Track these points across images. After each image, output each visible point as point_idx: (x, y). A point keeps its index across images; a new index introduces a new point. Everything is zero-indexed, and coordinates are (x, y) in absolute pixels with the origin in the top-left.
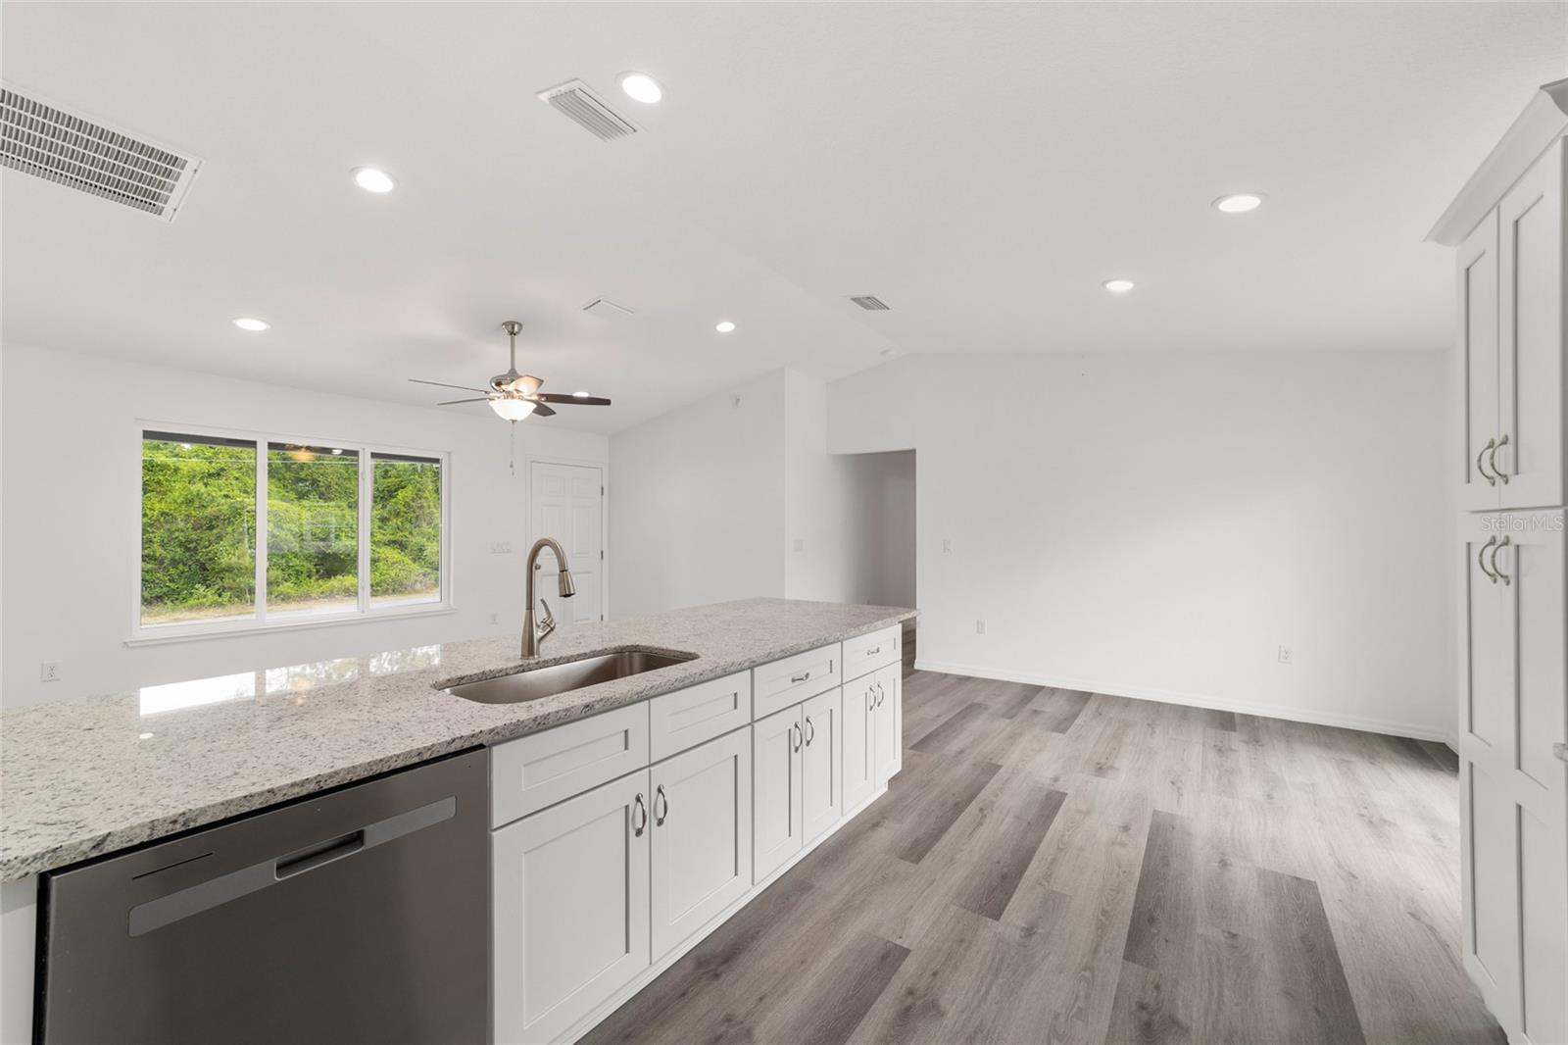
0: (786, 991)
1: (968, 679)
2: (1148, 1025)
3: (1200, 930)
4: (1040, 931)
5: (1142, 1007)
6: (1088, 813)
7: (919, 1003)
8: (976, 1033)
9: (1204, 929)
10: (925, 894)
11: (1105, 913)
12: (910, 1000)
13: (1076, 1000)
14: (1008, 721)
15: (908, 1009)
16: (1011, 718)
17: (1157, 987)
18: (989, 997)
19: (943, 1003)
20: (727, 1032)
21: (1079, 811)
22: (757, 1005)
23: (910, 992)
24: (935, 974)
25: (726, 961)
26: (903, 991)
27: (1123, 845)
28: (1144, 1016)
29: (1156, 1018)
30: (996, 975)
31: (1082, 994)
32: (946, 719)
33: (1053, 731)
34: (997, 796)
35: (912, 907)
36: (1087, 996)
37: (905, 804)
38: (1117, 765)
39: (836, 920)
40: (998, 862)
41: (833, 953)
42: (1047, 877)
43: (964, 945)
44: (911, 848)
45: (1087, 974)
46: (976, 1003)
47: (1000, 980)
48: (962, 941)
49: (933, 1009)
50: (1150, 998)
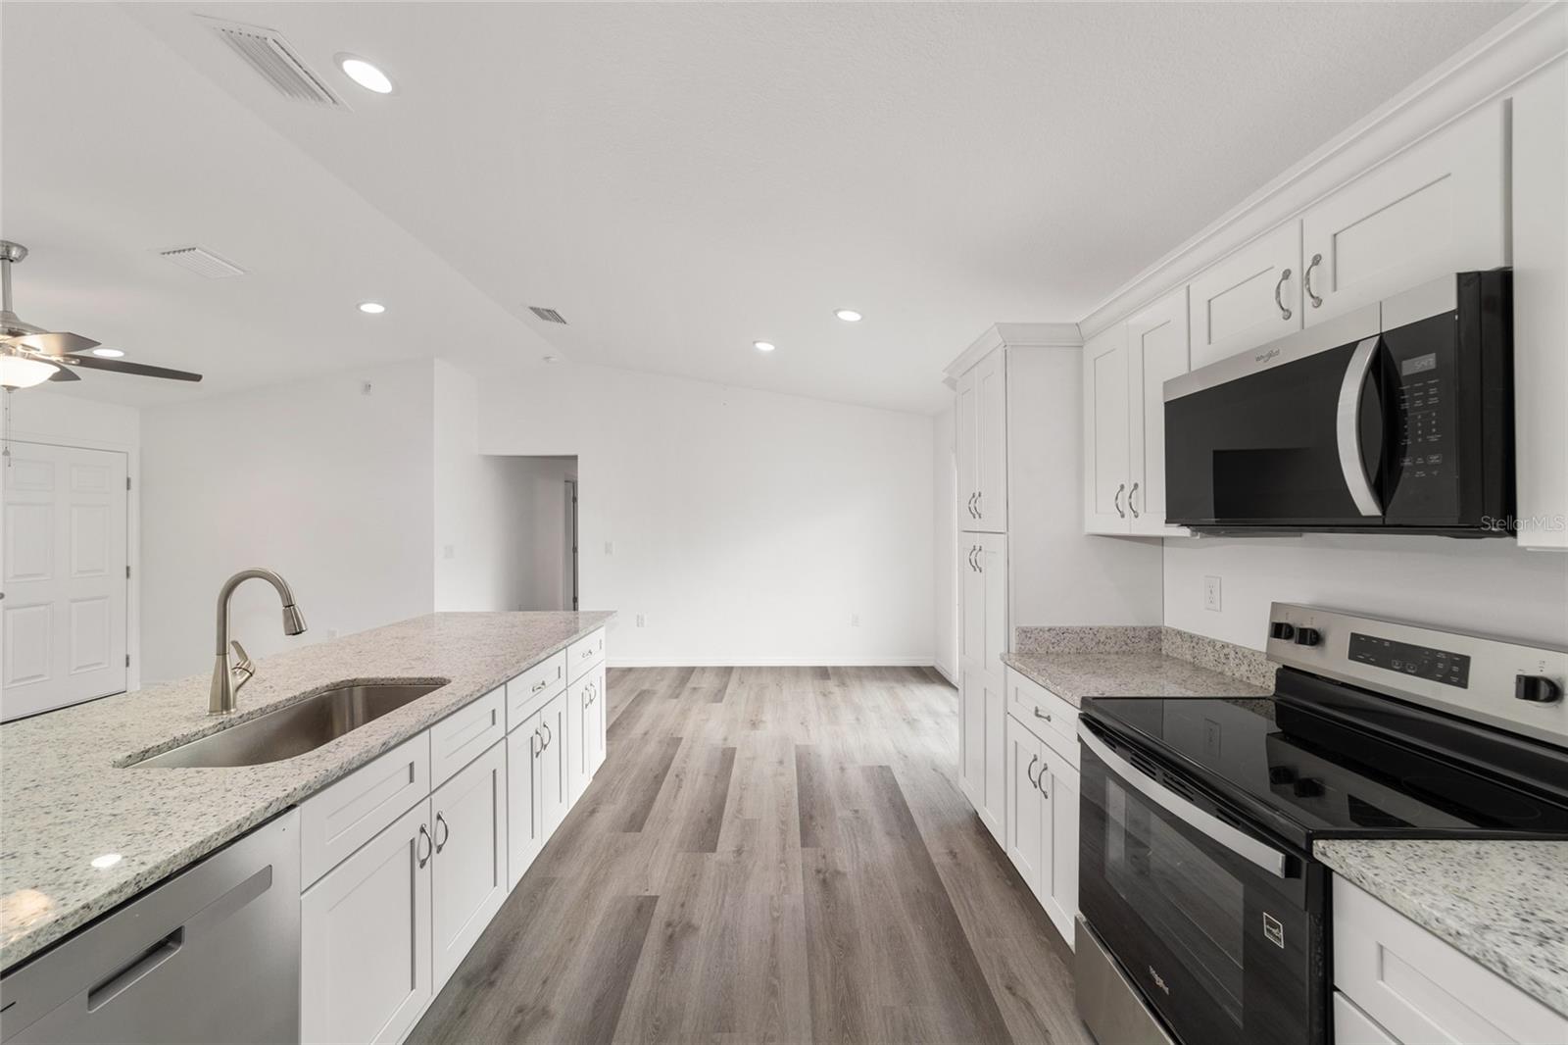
0: (566, 967)
1: (630, 670)
2: (824, 881)
3: (839, 814)
4: (746, 848)
5: (818, 872)
6: (754, 758)
7: (677, 929)
8: (724, 931)
9: (842, 813)
10: (655, 852)
11: (783, 822)
12: (670, 929)
13: (781, 882)
14: (675, 700)
15: (671, 937)
16: (677, 697)
17: (824, 857)
18: (726, 905)
19: (695, 921)
20: (523, 1020)
21: (749, 759)
22: (543, 988)
23: (669, 925)
24: (683, 905)
25: (495, 968)
26: (663, 926)
27: (782, 774)
28: (821, 876)
29: (827, 875)
30: (726, 888)
31: (783, 879)
32: (623, 709)
33: (713, 702)
34: (685, 762)
35: (647, 865)
36: (787, 878)
37: (612, 787)
38: (764, 719)
39: (587, 897)
40: (702, 811)
41: (596, 922)
42: (740, 811)
43: (697, 878)
44: (631, 821)
45: (783, 865)
46: (717, 911)
47: (729, 891)
48: (694, 876)
49: (690, 928)
50: (821, 866)
